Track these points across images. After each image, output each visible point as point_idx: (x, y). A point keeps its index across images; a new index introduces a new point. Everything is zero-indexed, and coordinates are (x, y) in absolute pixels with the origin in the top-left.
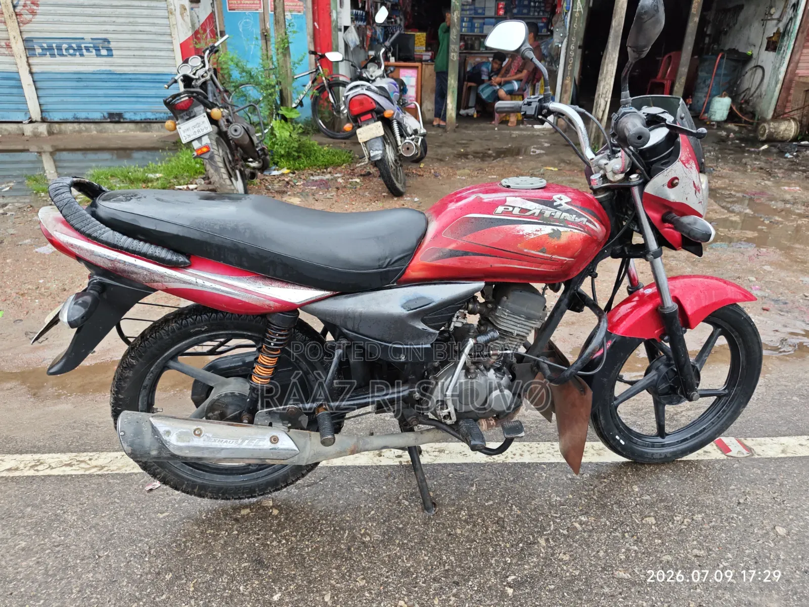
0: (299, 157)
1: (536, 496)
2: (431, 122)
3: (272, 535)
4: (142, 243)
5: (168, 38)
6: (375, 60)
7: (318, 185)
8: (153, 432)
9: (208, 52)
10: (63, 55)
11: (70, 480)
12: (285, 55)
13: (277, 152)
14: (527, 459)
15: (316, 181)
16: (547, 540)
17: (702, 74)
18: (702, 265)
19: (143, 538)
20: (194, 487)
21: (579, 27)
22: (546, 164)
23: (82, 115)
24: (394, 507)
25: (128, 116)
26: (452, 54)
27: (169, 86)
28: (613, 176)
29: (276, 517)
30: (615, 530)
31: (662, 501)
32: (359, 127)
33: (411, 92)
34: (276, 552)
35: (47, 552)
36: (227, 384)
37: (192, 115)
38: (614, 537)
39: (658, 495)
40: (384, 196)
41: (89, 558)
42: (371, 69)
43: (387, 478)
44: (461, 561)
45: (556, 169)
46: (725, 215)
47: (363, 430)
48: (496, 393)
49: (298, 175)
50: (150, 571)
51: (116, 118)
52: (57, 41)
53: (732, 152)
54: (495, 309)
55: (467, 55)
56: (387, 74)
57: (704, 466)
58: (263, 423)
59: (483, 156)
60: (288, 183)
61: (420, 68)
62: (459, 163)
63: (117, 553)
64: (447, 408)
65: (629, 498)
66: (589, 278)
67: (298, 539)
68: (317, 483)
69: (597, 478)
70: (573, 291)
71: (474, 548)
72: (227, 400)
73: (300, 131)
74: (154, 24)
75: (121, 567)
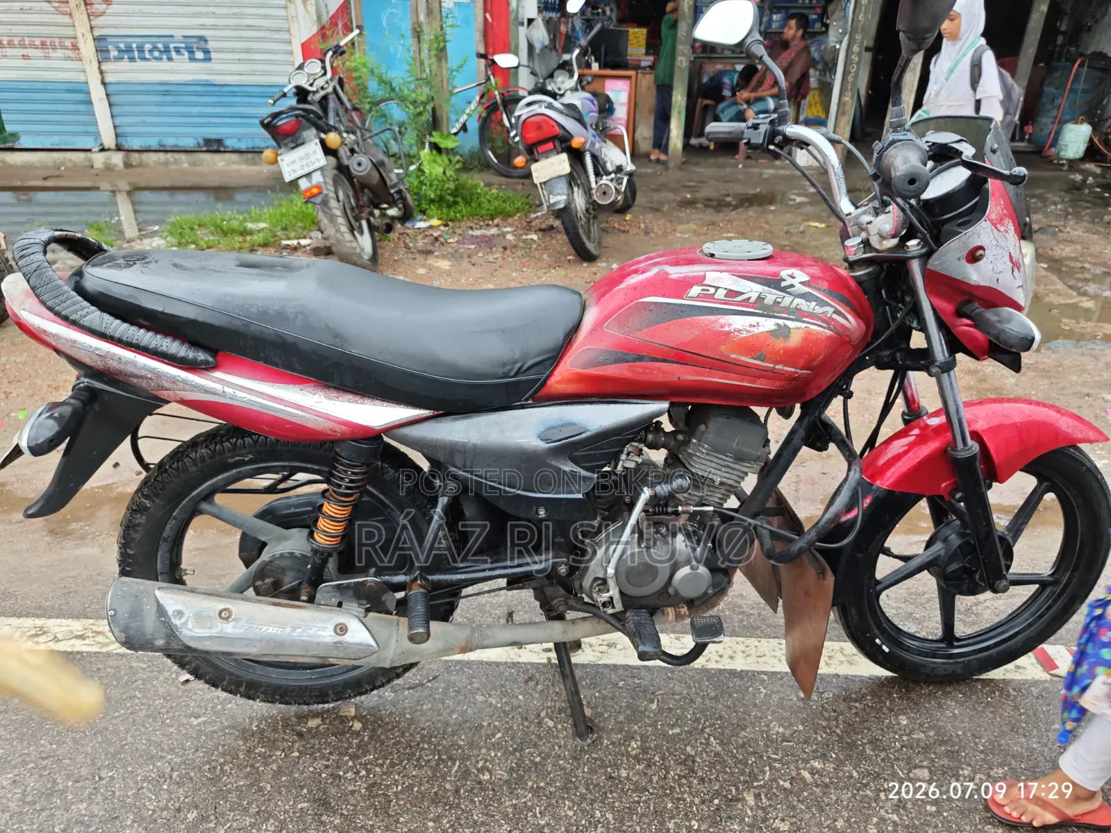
0: (455, 203)
1: (747, 723)
2: (647, 155)
3: (347, 761)
4: (142, 331)
5: (285, 36)
6: (565, 66)
7: (478, 243)
8: (158, 612)
9: (330, 53)
10: (145, 59)
11: (79, 660)
12: (439, 59)
13: (425, 195)
14: (739, 665)
15: (477, 237)
16: (758, 796)
17: (1049, 90)
18: (1033, 374)
19: (164, 754)
20: (238, 684)
21: (866, 19)
22: (809, 218)
23: (170, 142)
24: (532, 729)
25: (230, 143)
26: (680, 58)
27: (275, 102)
28: (880, 243)
29: (358, 734)
30: (866, 785)
31: (943, 743)
32: (536, 161)
33: (621, 112)
34: (350, 788)
35: (30, 766)
36: (286, 538)
37: (300, 142)
38: (863, 797)
39: (937, 734)
40: (569, 261)
41: (87, 779)
42: (559, 79)
43: (526, 682)
44: (622, 822)
45: (823, 226)
46: (1074, 298)
47: (500, 606)
48: (684, 571)
49: (453, 228)
50: (167, 805)
51: (214, 146)
52: (139, 40)
53: (1090, 205)
54: (686, 443)
55: (706, 61)
56: (582, 85)
57: (1014, 690)
58: (329, 603)
59: (719, 205)
60: (436, 239)
61: (634, 78)
62: (683, 215)
63: (126, 775)
64: (608, 591)
65: (891, 735)
66: (840, 398)
67: (385, 770)
68: (422, 685)
69: (844, 701)
70: (812, 418)
71: (645, 802)
72: (283, 563)
73: (458, 166)
74: (266, 17)
75: (128, 797)
